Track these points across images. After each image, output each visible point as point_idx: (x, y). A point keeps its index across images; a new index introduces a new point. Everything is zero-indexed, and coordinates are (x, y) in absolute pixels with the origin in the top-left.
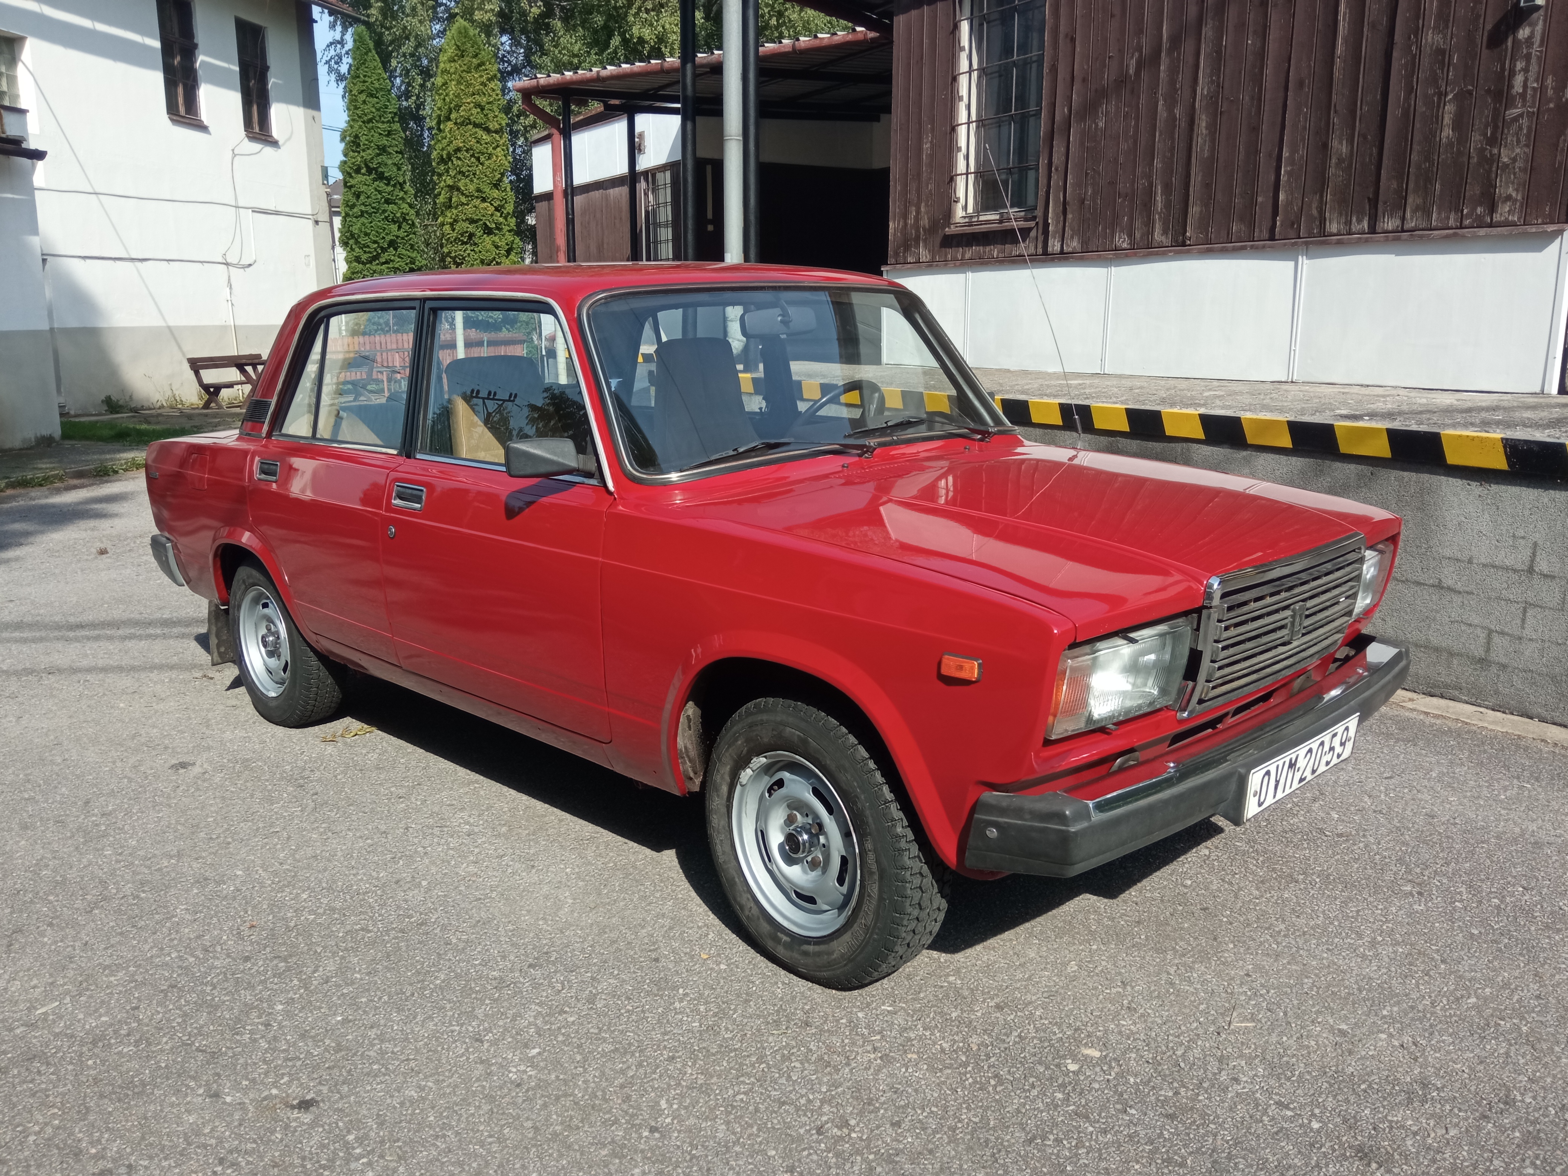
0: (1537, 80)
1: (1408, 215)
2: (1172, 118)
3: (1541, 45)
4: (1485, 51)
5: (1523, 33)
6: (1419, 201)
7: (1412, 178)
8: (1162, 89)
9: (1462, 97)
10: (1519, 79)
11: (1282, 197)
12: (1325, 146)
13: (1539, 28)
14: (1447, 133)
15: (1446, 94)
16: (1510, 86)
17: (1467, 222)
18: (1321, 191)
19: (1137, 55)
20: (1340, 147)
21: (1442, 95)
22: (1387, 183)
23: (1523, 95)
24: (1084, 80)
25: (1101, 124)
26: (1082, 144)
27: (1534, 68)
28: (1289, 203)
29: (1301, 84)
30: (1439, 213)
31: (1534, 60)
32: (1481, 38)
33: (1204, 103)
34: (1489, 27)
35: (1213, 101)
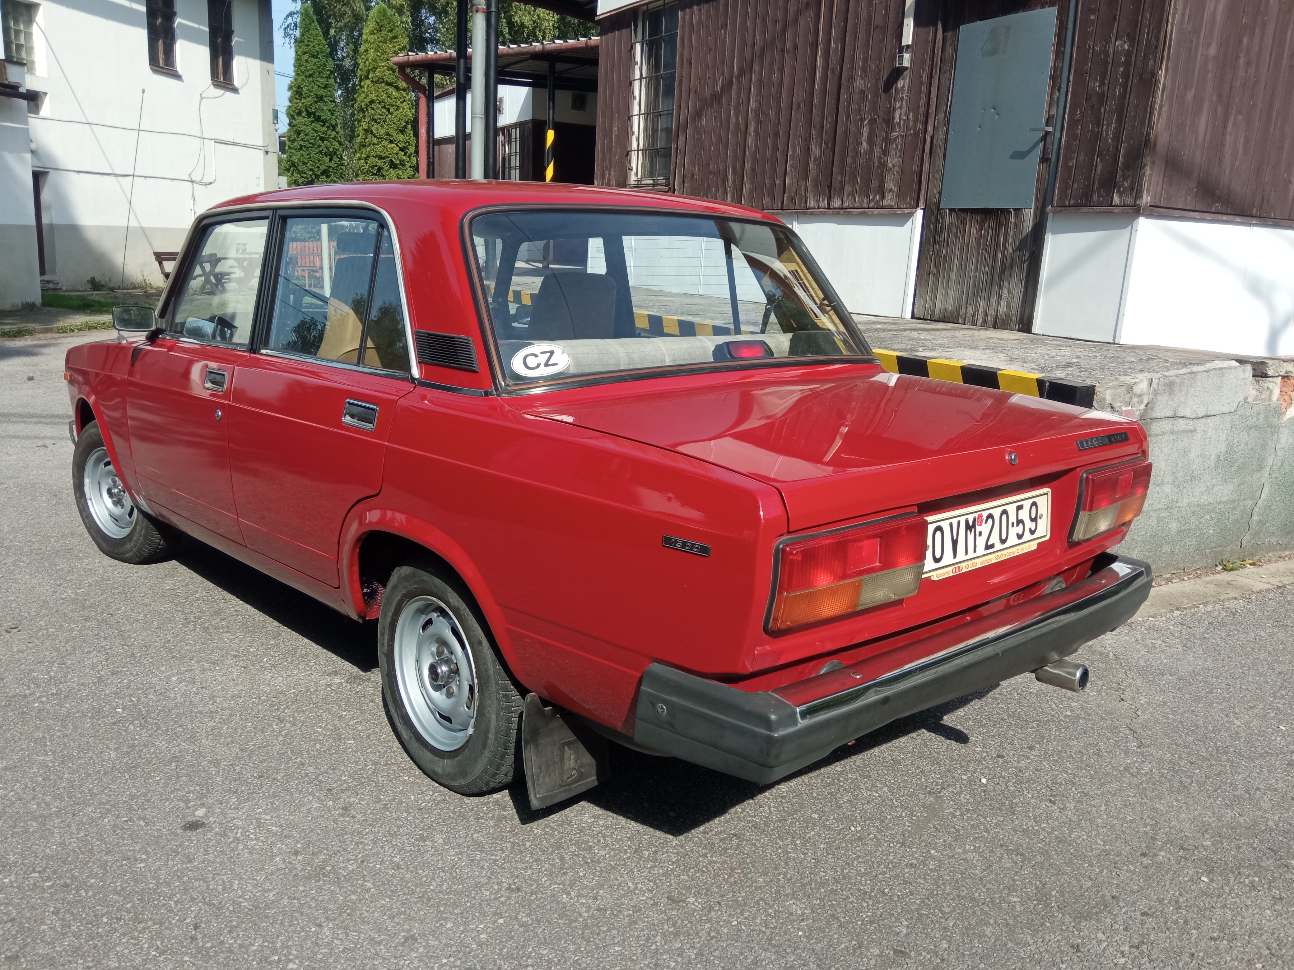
0: (905, 115)
1: (845, 198)
2: (737, 123)
3: (907, 93)
4: (883, 94)
5: (900, 84)
6: (850, 189)
7: (847, 174)
8: (733, 103)
9: (872, 122)
10: (897, 114)
11: (787, 181)
12: (809, 148)
13: (907, 81)
14: (864, 145)
15: (864, 120)
16: (894, 118)
17: (872, 205)
18: (806, 179)
19: (721, 78)
20: (816, 150)
21: (863, 120)
22: (837, 177)
23: (899, 123)
24: (696, 92)
25: (703, 123)
26: (694, 136)
27: (904, 107)
28: (791, 185)
29: (799, 106)
30: (859, 198)
31: (904, 102)
32: (881, 86)
33: (753, 114)
34: (885, 78)
35: (757, 112)
